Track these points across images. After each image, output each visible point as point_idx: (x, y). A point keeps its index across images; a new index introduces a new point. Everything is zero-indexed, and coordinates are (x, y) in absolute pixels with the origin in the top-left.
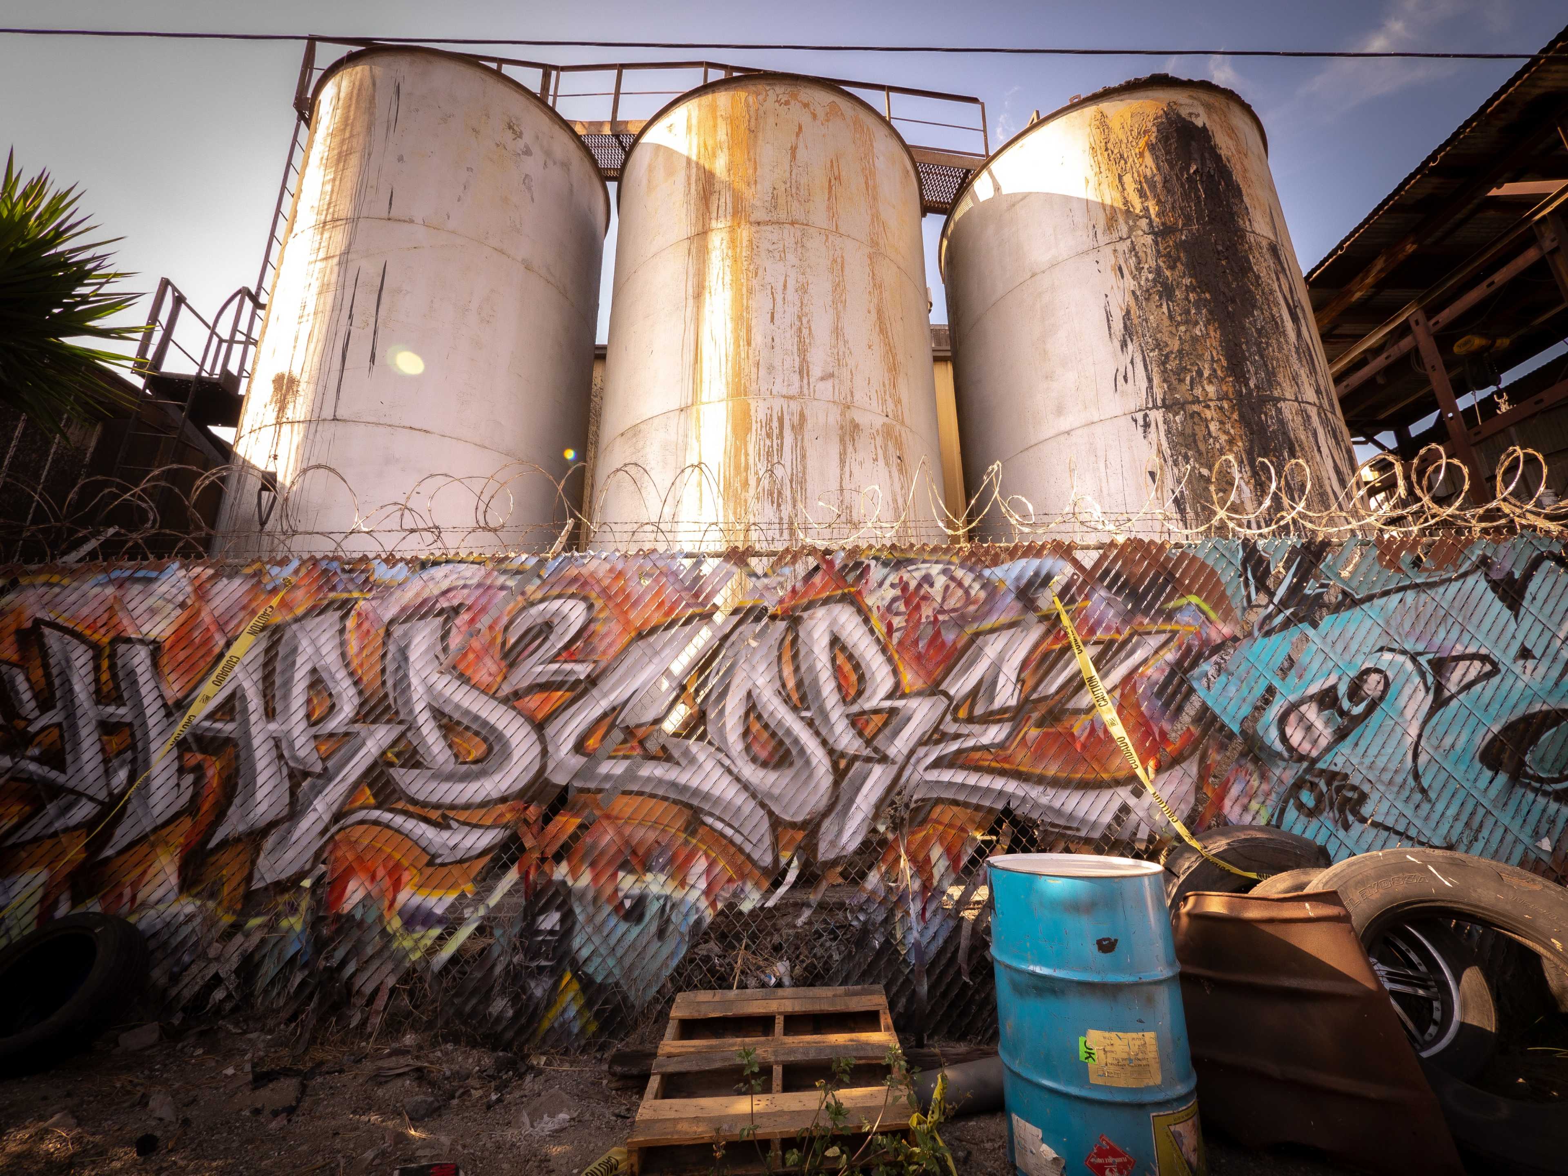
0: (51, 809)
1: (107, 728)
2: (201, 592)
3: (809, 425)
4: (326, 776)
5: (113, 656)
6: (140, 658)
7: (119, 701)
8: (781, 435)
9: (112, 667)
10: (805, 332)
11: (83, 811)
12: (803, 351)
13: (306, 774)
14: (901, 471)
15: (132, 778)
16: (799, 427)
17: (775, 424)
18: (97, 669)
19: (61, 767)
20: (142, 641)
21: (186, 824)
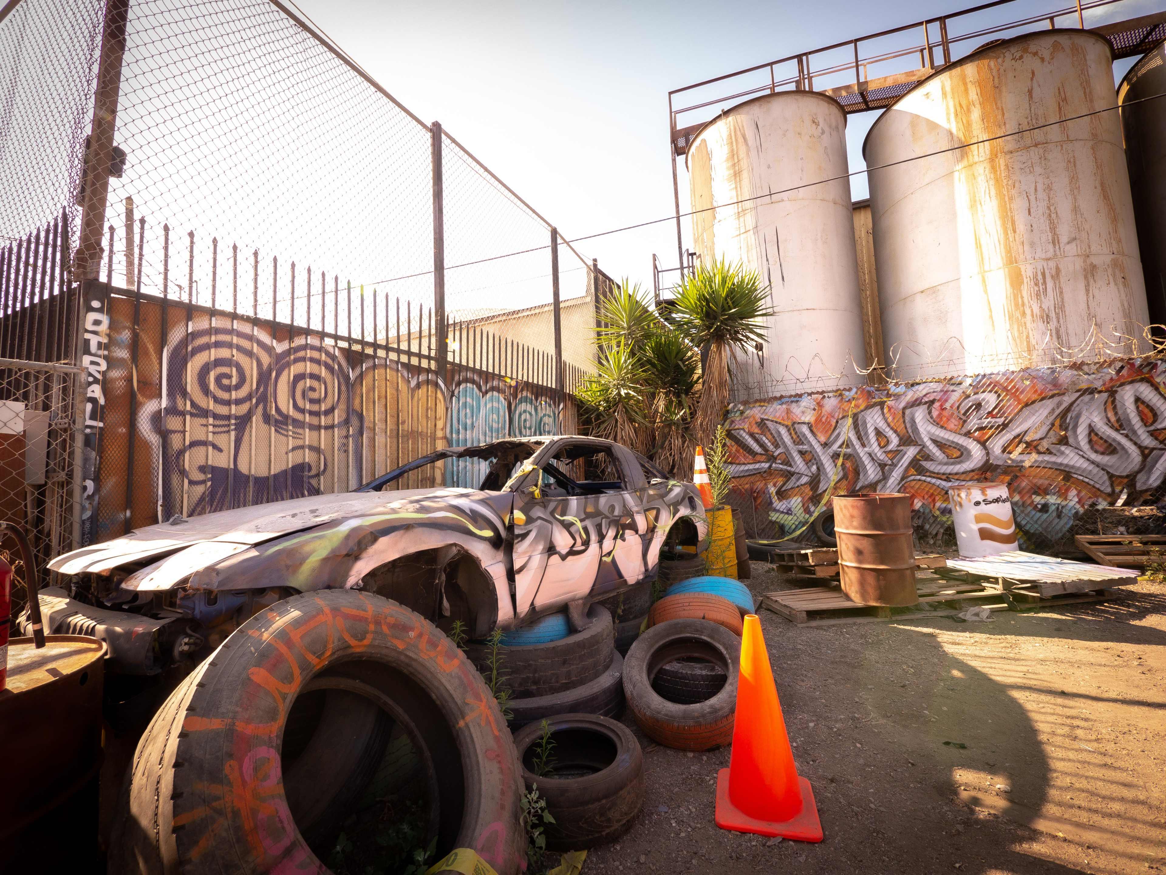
0: (793, 479)
1: (802, 453)
2: (820, 405)
3: (1063, 272)
4: (894, 465)
5: (794, 429)
6: (805, 429)
7: (803, 444)
8: (1045, 283)
9: (796, 433)
10: (1053, 216)
11: (804, 480)
12: (1053, 229)
13: (886, 465)
14: (1125, 286)
15: (818, 468)
16: (1057, 275)
17: (1040, 277)
18: (790, 434)
19: (790, 466)
20: (804, 423)
21: (845, 483)
